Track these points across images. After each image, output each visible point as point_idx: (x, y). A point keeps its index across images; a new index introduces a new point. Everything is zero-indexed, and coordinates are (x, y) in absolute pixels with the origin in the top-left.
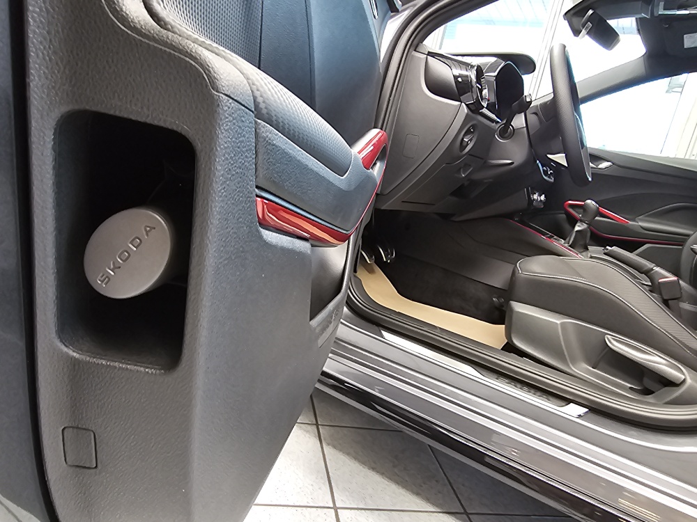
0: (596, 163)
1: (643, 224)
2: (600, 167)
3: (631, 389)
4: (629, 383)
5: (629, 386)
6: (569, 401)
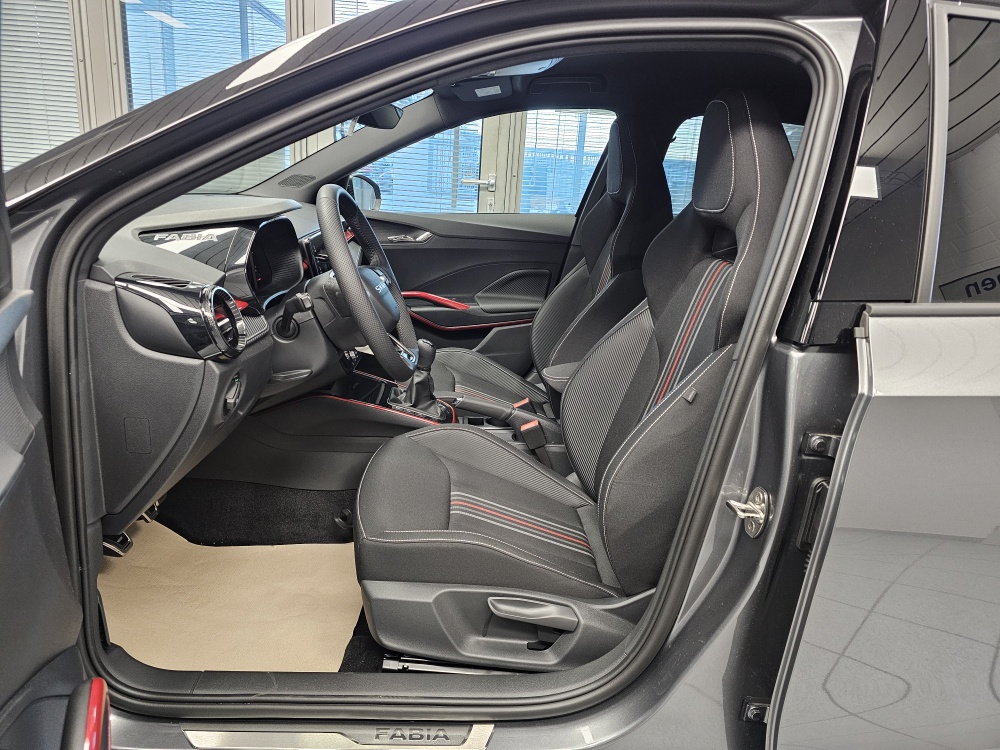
0: (414, 234)
1: (484, 304)
2: (418, 239)
3: (530, 647)
4: (524, 639)
5: (526, 643)
6: (470, 724)
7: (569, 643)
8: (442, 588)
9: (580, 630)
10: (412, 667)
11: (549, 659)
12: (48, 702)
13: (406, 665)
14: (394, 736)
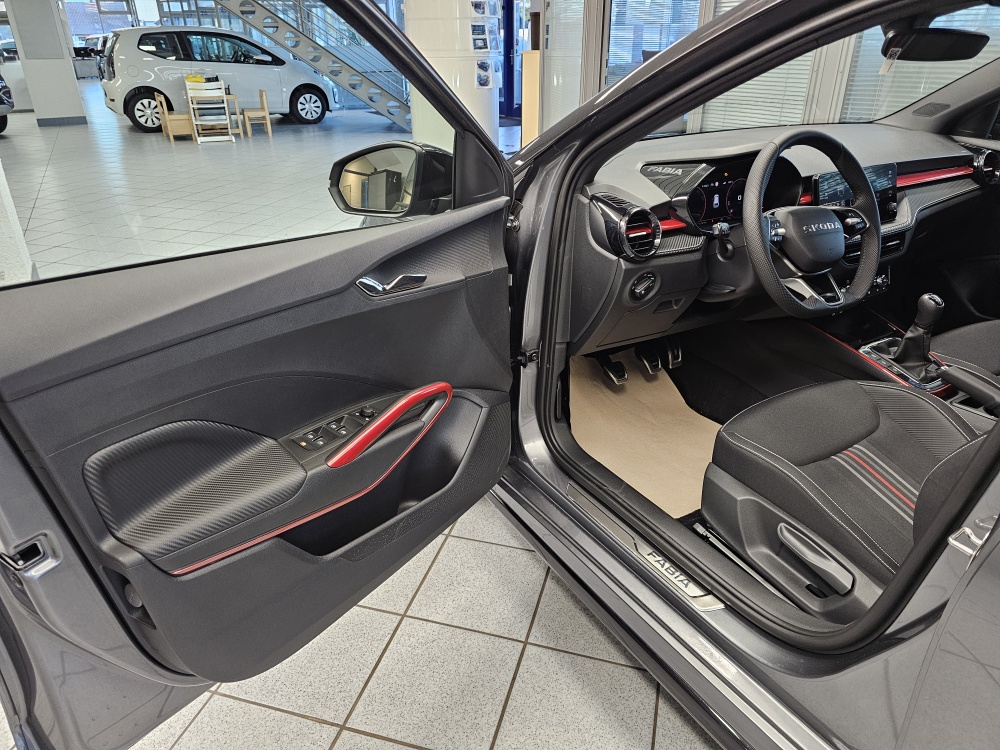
3: (808, 587)
4: (808, 579)
5: (809, 583)
6: (709, 592)
7: (836, 604)
8: (755, 496)
9: (849, 599)
10: (713, 539)
11: (814, 604)
12: (468, 402)
13: (709, 535)
14: (658, 561)
